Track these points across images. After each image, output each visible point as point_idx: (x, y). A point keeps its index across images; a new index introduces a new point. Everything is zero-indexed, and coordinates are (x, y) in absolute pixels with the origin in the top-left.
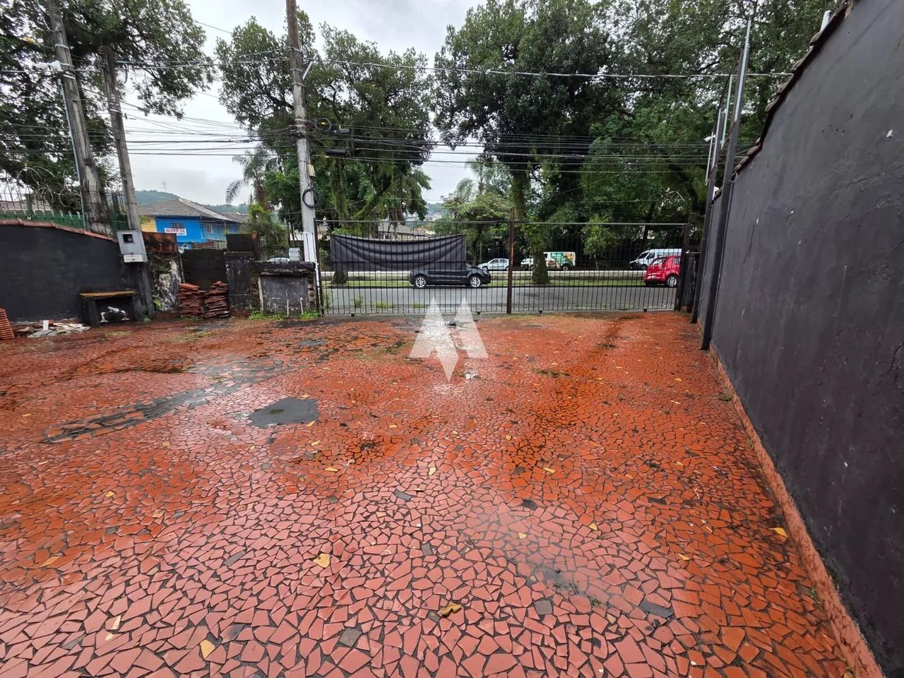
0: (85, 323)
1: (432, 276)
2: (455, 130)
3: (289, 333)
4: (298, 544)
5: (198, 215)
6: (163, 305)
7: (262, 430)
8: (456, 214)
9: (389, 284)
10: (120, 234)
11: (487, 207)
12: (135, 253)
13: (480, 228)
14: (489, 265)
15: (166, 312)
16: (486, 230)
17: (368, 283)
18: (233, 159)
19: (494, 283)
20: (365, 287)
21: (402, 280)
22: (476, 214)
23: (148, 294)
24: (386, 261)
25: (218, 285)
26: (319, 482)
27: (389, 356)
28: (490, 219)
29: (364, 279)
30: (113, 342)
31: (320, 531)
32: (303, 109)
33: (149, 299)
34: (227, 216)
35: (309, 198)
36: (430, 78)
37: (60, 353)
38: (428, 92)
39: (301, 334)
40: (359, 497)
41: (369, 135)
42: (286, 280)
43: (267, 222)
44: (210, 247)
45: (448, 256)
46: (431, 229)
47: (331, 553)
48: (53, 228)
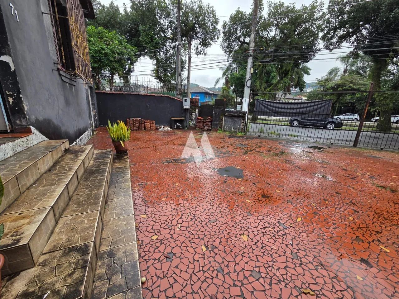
0: (171, 127)
1: (302, 121)
2: (335, 40)
3: (232, 140)
4: (235, 226)
5: (204, 91)
6: (192, 124)
7: (222, 177)
8: (324, 87)
9: (277, 123)
10: (184, 99)
11: (348, 83)
12: (187, 106)
13: (339, 95)
14: (342, 117)
15: (192, 127)
16: (343, 97)
17: (266, 122)
18: (220, 69)
19: (344, 127)
20: (265, 124)
21: (285, 122)
22: (338, 88)
23: (188, 119)
24: (281, 112)
25: (209, 118)
26: (243, 204)
27: (276, 157)
28: (348, 90)
29: (265, 120)
30: (177, 135)
31: (244, 225)
32: (253, 43)
33: (188, 122)
34: (214, 92)
35: (249, 84)
36: (324, 13)
37: (165, 136)
38: (321, 22)
39: (237, 141)
40: (261, 217)
41: (281, 51)
42: (234, 118)
43: (228, 94)
44: (206, 104)
45: (318, 111)
46: (305, 96)
47: (248, 236)
48: (168, 97)
